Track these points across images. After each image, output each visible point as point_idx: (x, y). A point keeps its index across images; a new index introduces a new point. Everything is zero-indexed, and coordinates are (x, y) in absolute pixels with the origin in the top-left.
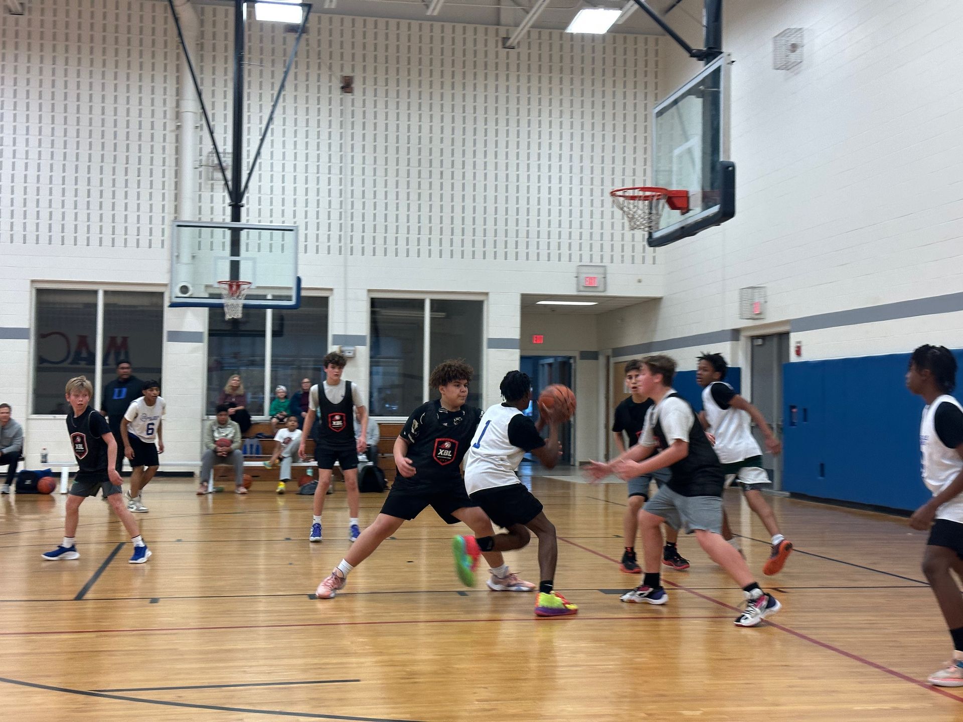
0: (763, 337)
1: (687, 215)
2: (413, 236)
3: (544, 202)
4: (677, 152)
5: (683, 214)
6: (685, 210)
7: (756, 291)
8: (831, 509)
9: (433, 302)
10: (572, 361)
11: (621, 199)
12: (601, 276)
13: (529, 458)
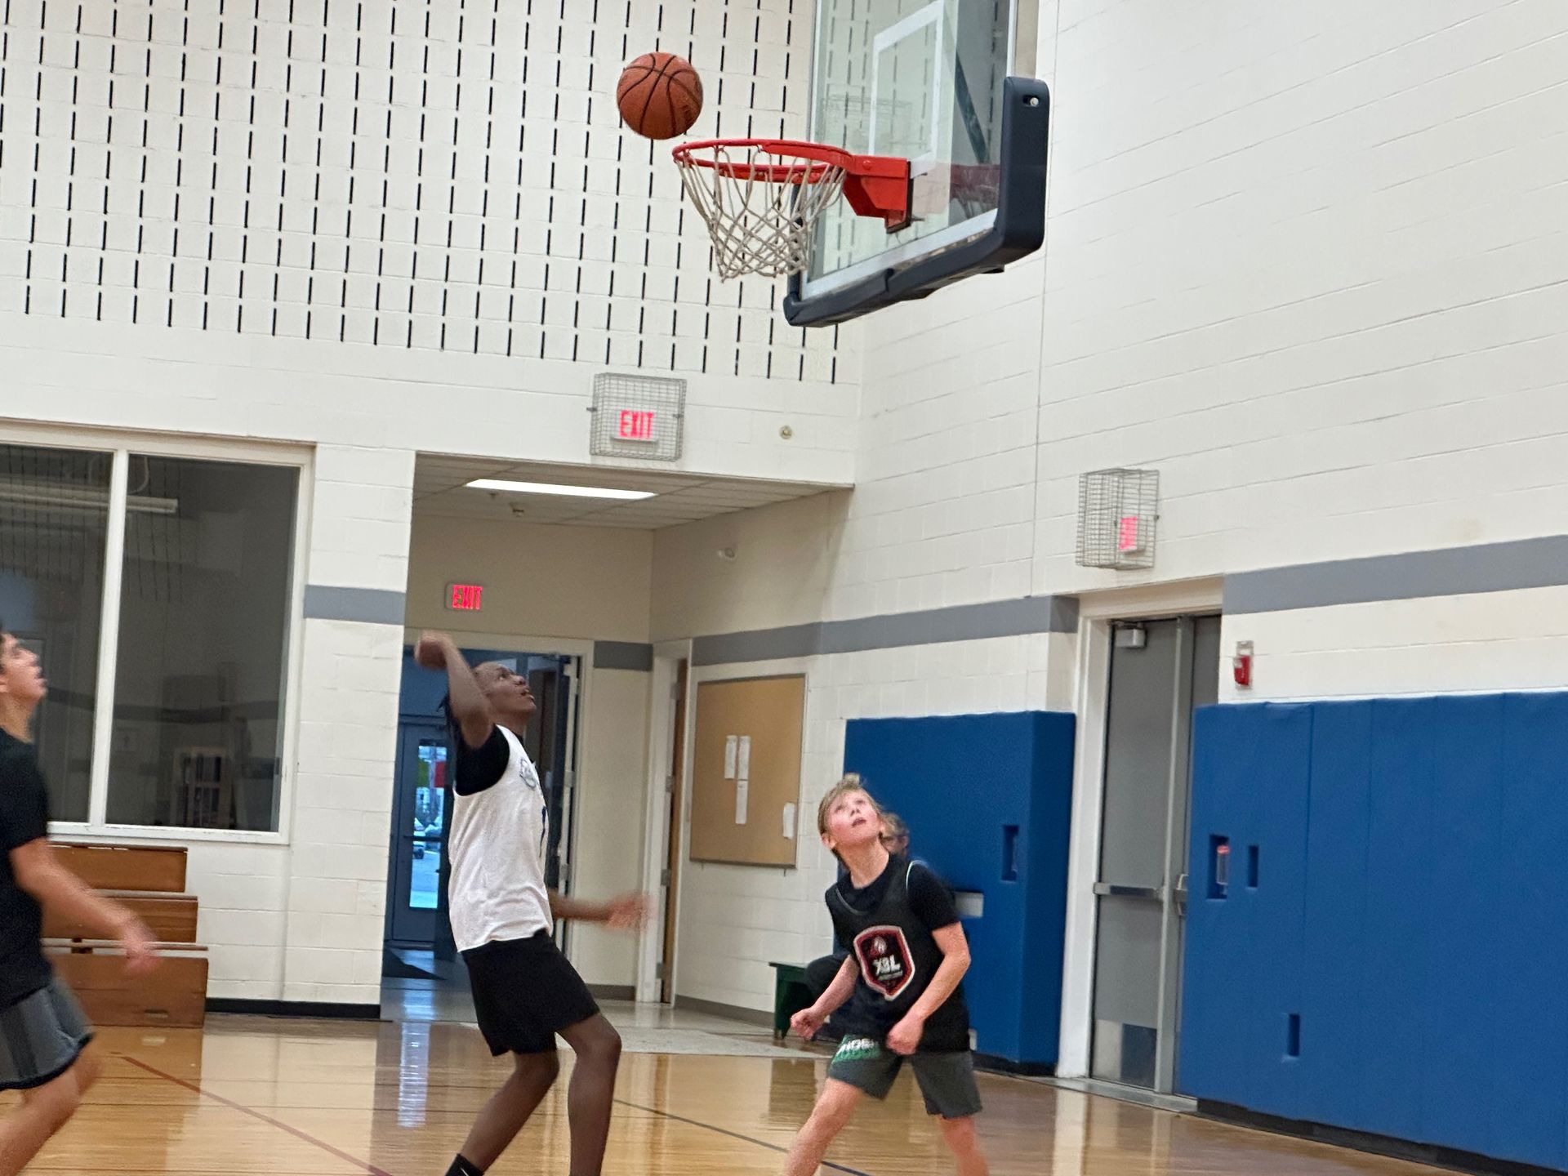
0: (1146, 625)
1: (907, 234)
2: (84, 255)
3: (504, 172)
4: (882, 41)
5: (892, 230)
6: (900, 218)
7: (1129, 481)
8: (1315, 1153)
9: (135, 460)
10: (570, 671)
11: (708, 173)
12: (666, 414)
13: (428, 967)
